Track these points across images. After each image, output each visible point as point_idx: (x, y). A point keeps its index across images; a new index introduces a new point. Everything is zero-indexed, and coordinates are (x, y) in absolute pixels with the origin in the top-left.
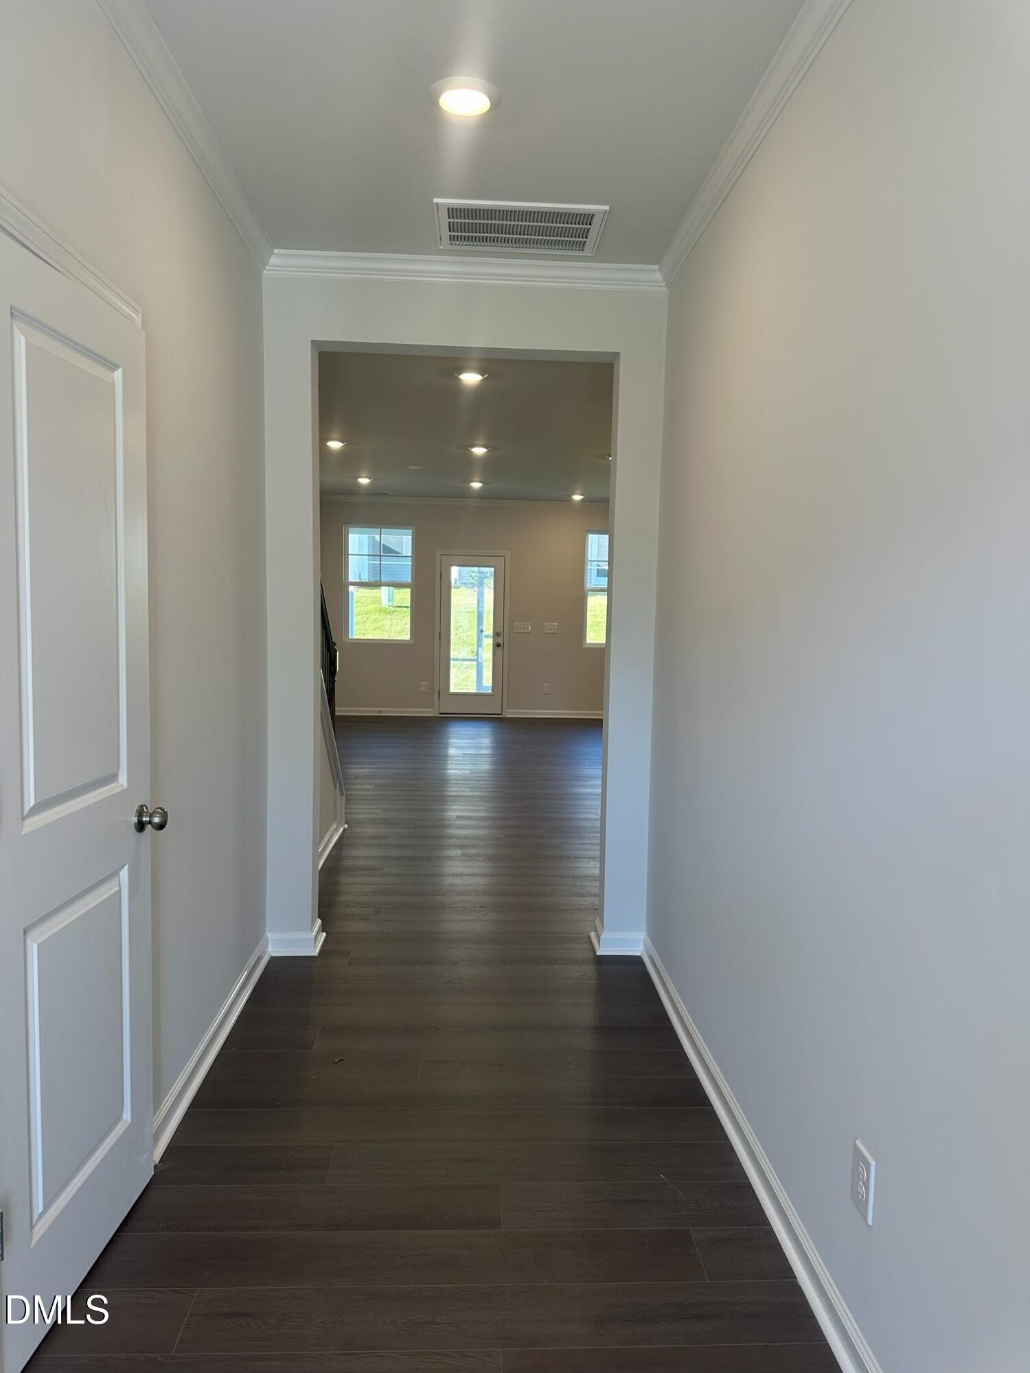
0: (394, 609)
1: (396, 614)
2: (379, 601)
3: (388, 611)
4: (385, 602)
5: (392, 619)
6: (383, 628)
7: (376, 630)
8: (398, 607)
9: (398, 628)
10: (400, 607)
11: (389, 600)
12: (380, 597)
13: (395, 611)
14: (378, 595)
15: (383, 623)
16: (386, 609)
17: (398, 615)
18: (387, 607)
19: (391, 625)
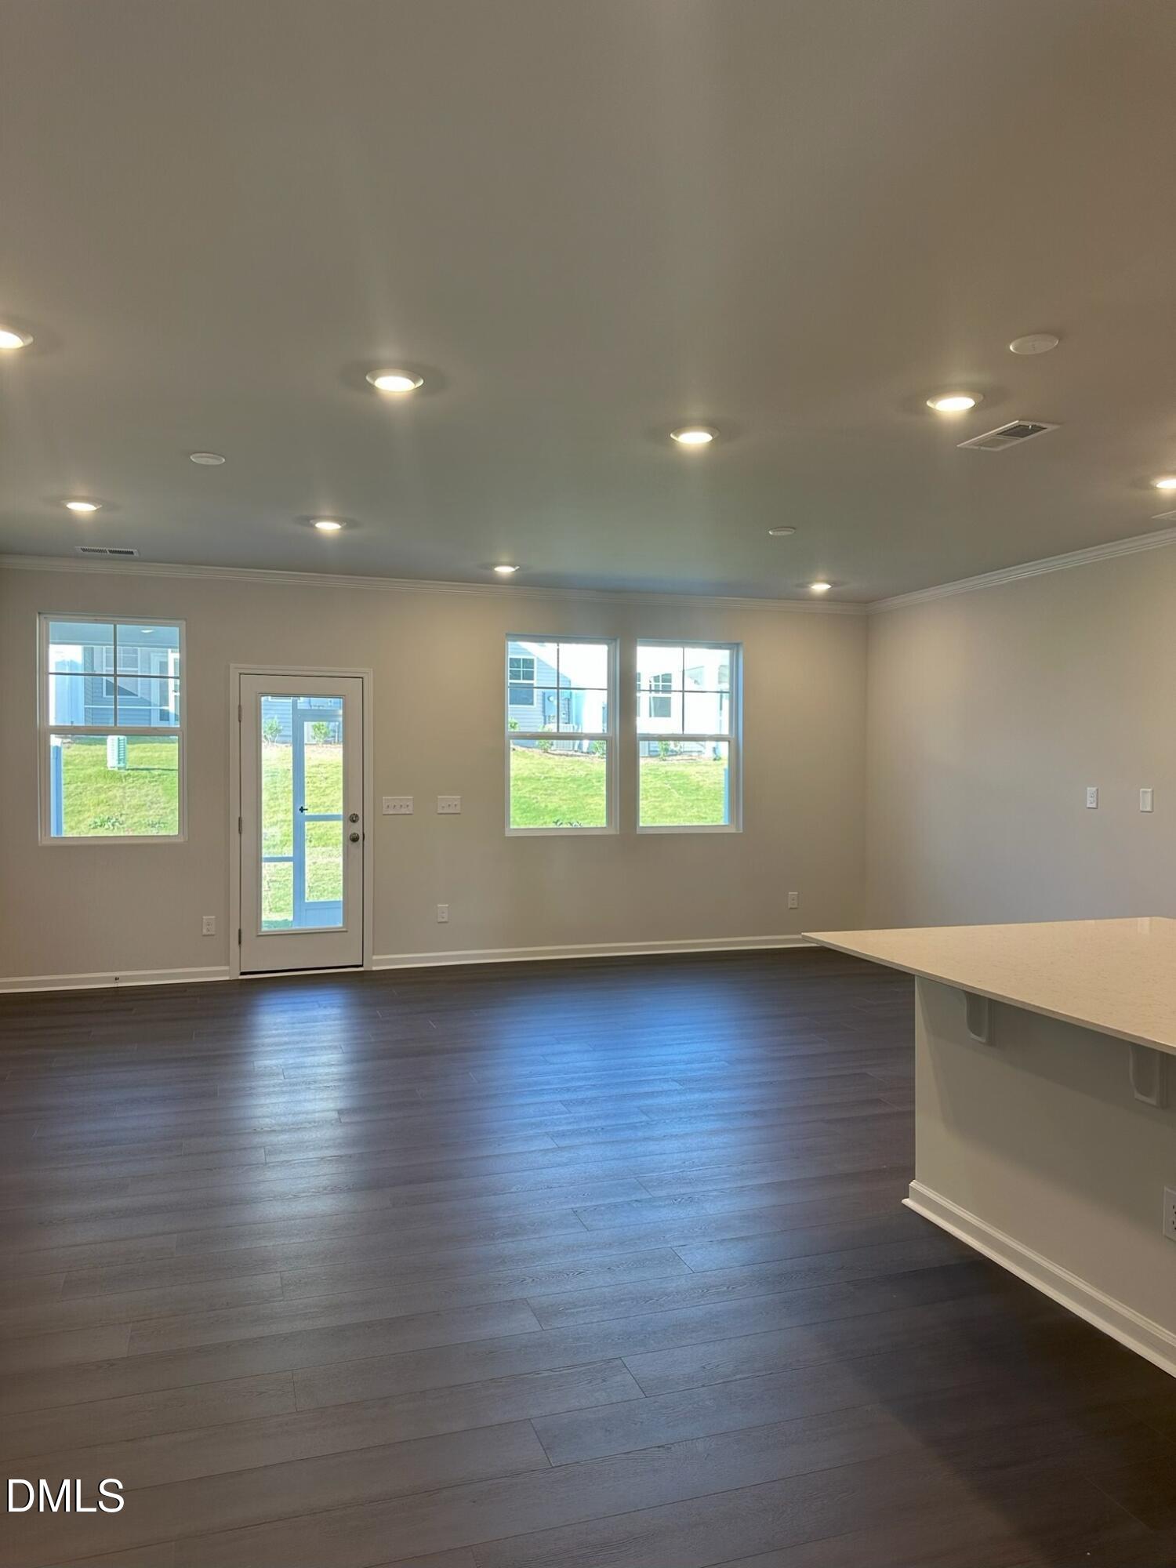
0: (127, 773)
1: (131, 780)
2: (104, 762)
3: (118, 776)
4: (112, 762)
5: (124, 788)
6: (111, 803)
7: (98, 805)
8: (133, 769)
9: (135, 802)
10: (137, 769)
11: (119, 760)
12: (106, 756)
13: (129, 775)
14: (102, 753)
15: (110, 793)
16: (114, 773)
17: (133, 782)
18: (116, 769)
19: (124, 798)
